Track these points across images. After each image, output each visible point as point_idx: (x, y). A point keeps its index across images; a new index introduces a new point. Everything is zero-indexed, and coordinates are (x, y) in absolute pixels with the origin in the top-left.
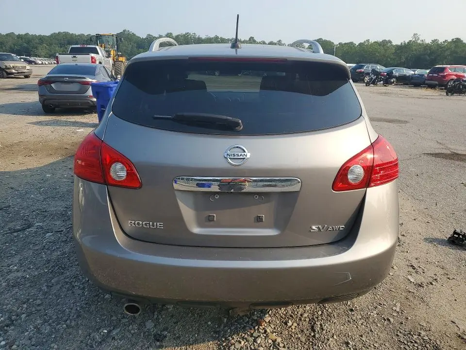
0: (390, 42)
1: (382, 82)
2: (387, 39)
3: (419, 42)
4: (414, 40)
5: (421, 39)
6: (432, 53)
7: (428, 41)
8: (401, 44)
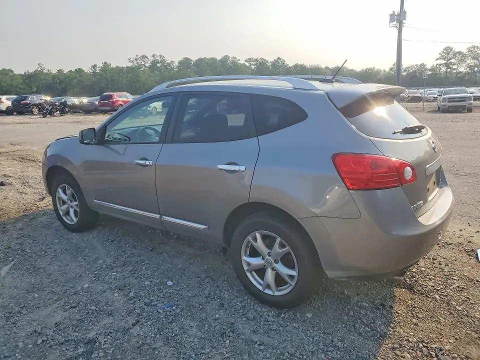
0: (12, 71)
1: (58, 112)
2: (7, 68)
3: (45, 71)
4: (40, 69)
5: (46, 69)
6: (61, 82)
7: (54, 71)
8: (25, 73)
